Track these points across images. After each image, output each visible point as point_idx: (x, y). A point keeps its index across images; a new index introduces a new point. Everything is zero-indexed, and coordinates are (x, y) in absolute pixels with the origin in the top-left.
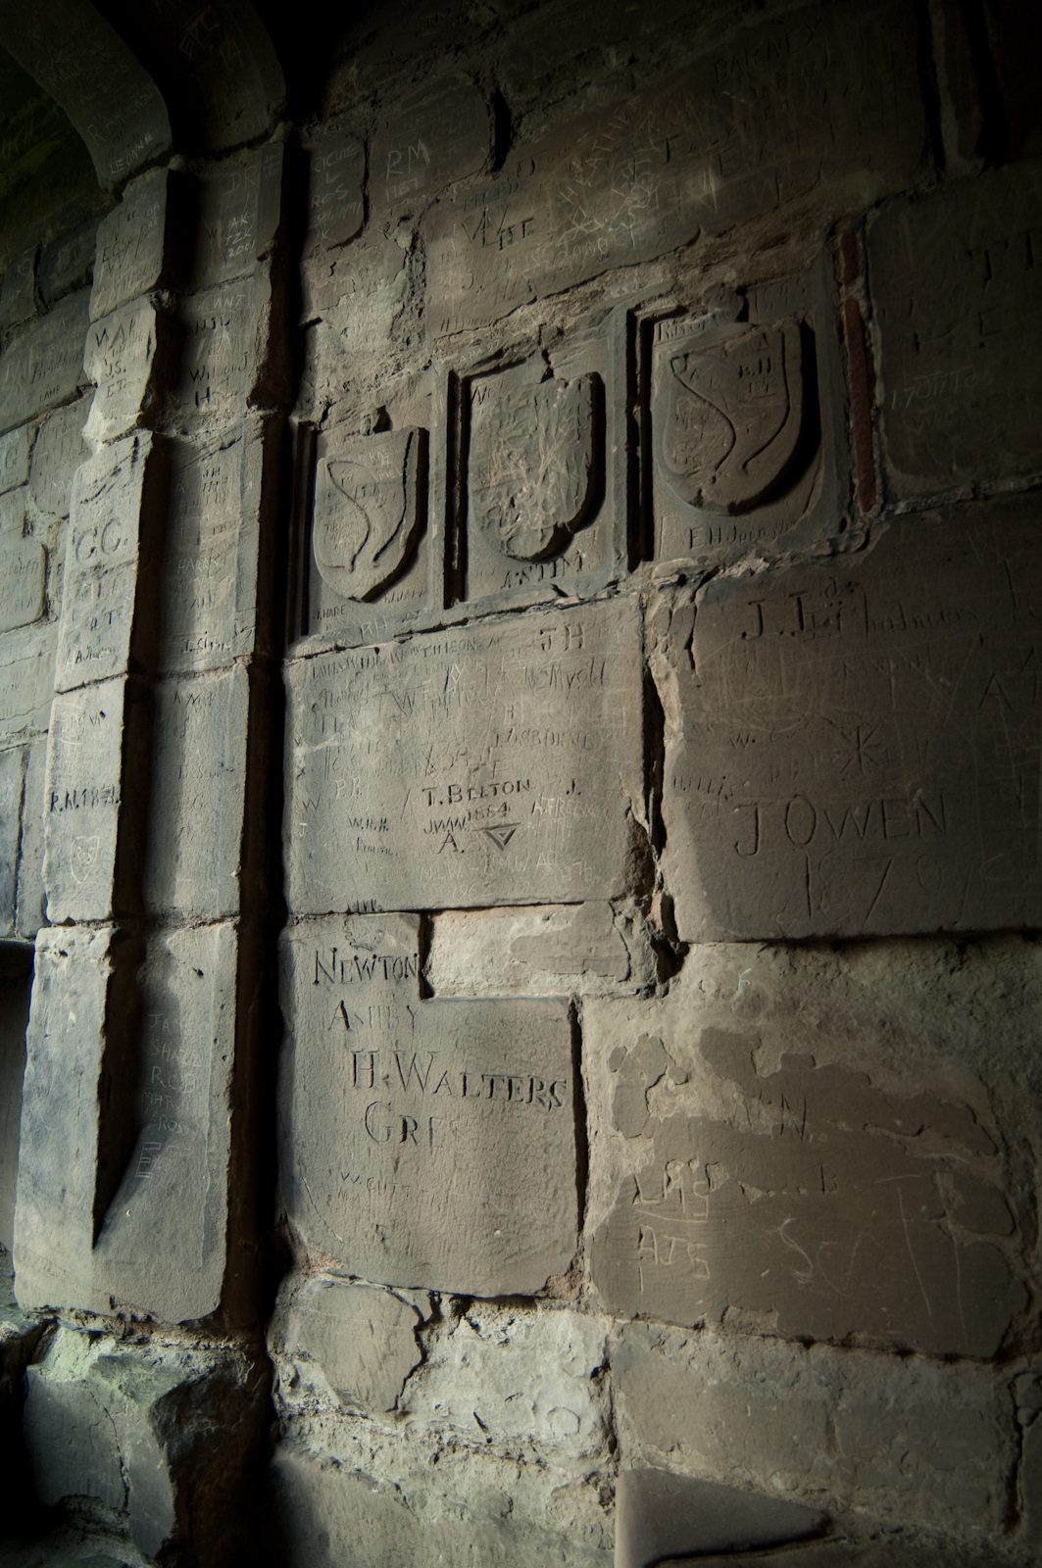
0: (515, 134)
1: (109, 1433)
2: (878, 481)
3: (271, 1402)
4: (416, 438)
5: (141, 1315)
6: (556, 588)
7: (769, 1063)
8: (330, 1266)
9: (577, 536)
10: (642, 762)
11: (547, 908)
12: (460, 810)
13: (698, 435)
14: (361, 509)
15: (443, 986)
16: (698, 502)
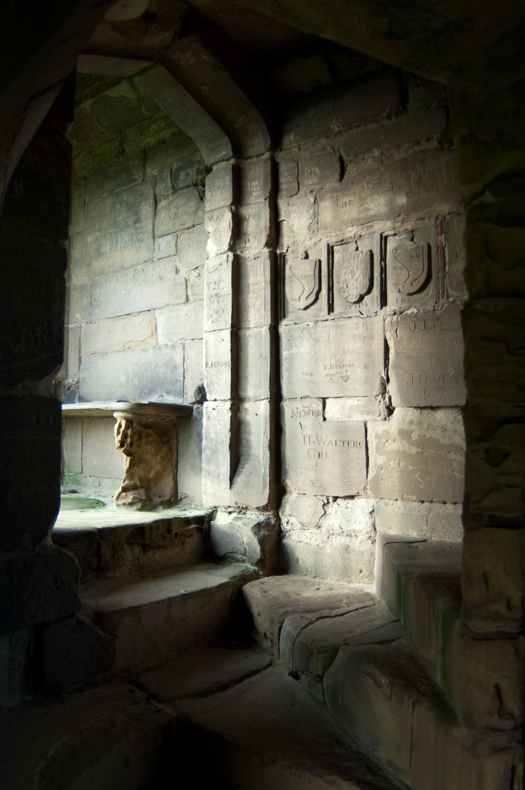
0: (346, 170)
1: (239, 535)
2: (446, 292)
3: (280, 528)
4: (318, 263)
5: (244, 506)
6: (360, 312)
7: (415, 437)
8: (297, 492)
9: (366, 298)
10: (383, 361)
11: (358, 398)
12: (334, 371)
13: (399, 273)
14: (301, 283)
15: (329, 418)
16: (399, 291)
